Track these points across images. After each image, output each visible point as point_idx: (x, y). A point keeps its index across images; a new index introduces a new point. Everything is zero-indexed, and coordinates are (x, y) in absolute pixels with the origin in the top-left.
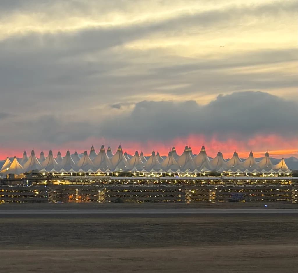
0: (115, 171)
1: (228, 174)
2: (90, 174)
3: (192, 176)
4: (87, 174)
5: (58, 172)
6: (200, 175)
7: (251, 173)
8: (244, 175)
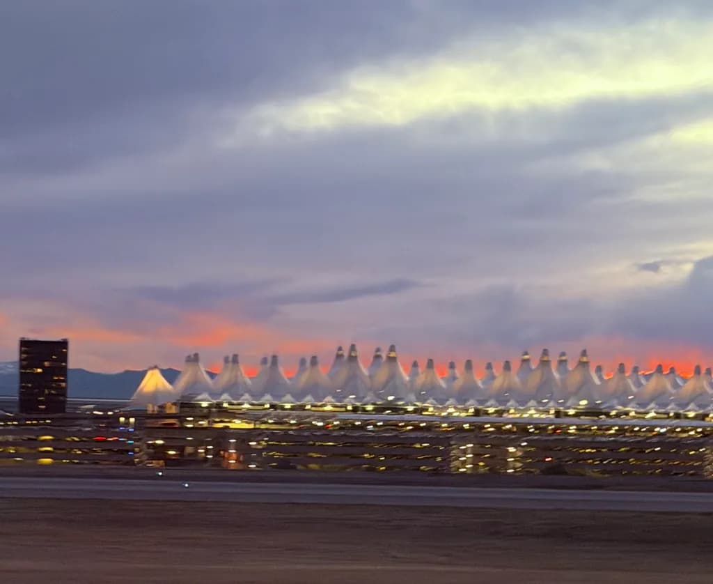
0: (366, 400)
1: (627, 414)
2: (308, 407)
3: (543, 416)
4: (302, 408)
5: (235, 402)
6: (562, 414)
7: (681, 412)
8: (666, 416)
